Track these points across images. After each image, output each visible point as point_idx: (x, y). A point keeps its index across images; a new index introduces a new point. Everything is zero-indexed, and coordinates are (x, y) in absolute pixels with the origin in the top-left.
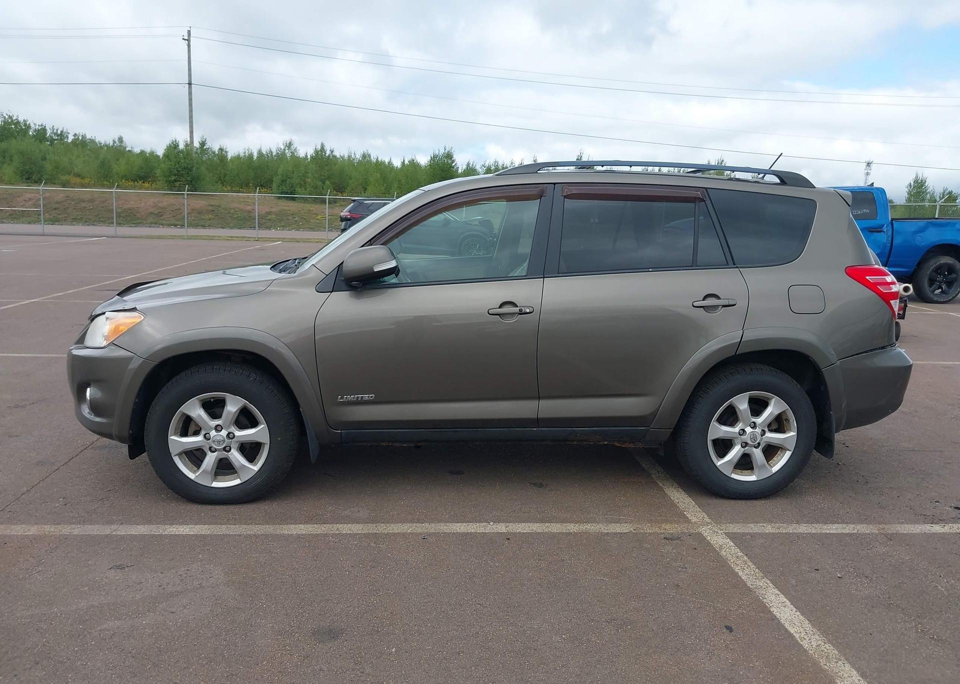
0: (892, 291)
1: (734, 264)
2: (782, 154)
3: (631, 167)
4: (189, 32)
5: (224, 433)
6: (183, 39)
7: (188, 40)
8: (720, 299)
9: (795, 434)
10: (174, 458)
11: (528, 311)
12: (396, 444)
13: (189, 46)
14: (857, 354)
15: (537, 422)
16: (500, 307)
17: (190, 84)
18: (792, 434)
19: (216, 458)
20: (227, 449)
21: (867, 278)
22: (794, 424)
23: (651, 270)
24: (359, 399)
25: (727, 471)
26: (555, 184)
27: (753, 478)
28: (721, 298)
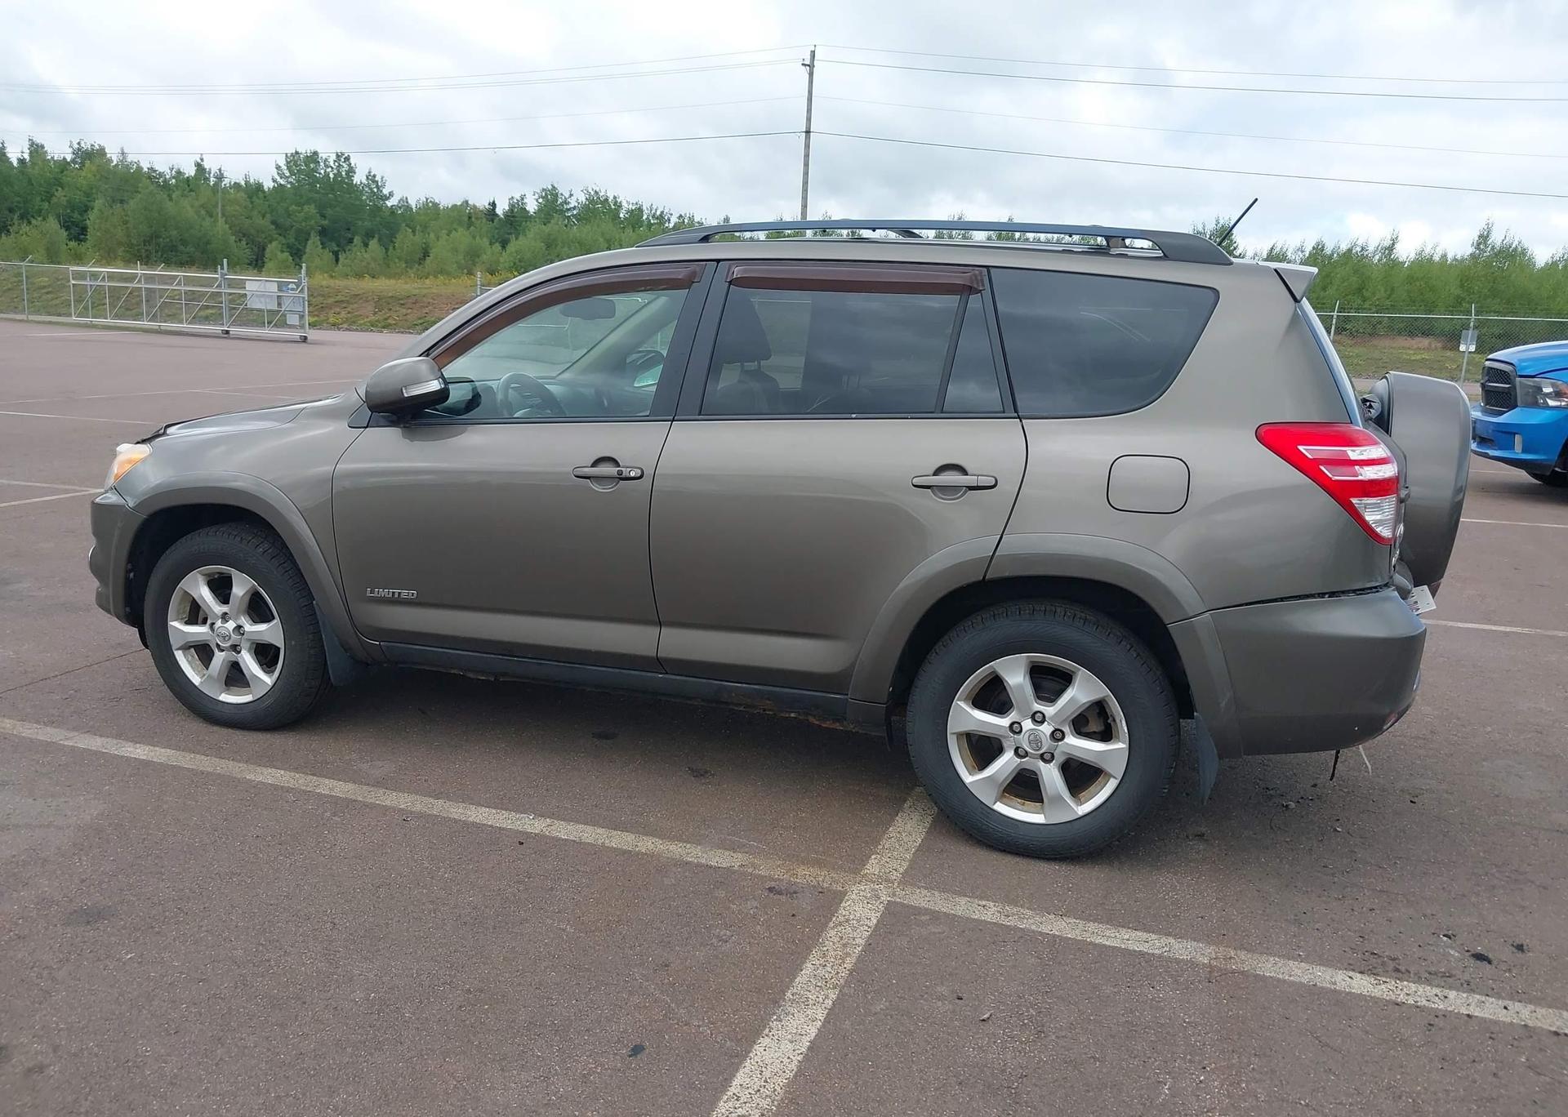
0: (1360, 478)
1: (1016, 411)
2: (1256, 200)
3: (874, 231)
4: (813, 54)
5: (231, 625)
6: (803, 64)
7: (811, 66)
8: (967, 474)
9: (1124, 746)
10: (175, 653)
11: (633, 474)
12: (471, 675)
13: (811, 74)
14: (1247, 604)
15: (659, 663)
16: (592, 466)
17: (808, 132)
18: (1121, 745)
19: (224, 660)
20: (235, 648)
21: (1301, 448)
22: (1123, 726)
23: (854, 416)
24: (396, 596)
25: (986, 797)
26: (718, 261)
27: (1038, 819)
28: (969, 472)
